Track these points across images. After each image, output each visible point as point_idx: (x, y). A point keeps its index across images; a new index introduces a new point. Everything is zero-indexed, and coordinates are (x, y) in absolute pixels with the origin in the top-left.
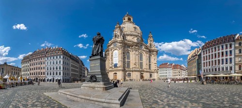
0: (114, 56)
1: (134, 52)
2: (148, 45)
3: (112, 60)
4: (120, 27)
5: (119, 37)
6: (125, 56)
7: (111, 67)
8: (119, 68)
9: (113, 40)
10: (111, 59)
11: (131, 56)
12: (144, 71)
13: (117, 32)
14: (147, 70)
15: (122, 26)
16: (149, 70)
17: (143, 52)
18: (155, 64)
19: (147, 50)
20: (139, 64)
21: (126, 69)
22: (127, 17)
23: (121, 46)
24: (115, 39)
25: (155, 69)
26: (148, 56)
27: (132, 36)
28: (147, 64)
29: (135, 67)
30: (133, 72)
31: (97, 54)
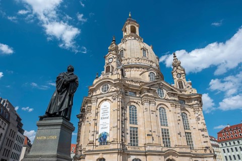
0: (101, 115)
1: (146, 105)
2: (176, 85)
3: (96, 124)
4: (116, 49)
5: (115, 72)
6: (126, 114)
7: (92, 143)
8: (112, 147)
9: (101, 77)
10: (93, 123)
11: (140, 115)
12: (174, 154)
13: (111, 60)
15: (121, 46)
16: (189, 151)
17: (166, 104)
18: (202, 130)
19: (173, 98)
20: (161, 134)
21: (129, 149)
22: (130, 25)
23: (117, 91)
24: (105, 76)
25: (205, 145)
26: (179, 111)
27: (140, 69)
28: (179, 134)
29: (151, 141)
30: (146, 155)
31: (57, 114)
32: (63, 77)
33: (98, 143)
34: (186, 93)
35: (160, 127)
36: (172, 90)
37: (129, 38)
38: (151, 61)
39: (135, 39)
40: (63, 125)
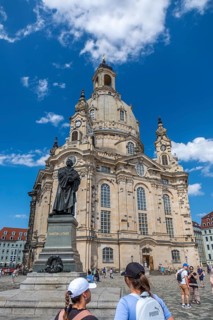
2: (158, 159)
4: (86, 109)
5: (84, 141)
6: (97, 195)
9: (66, 146)
11: (113, 196)
12: (152, 242)
13: (79, 123)
14: (163, 238)
15: (91, 102)
16: (168, 239)
17: (147, 184)
18: (185, 216)
19: (154, 177)
20: (137, 220)
21: (99, 236)
22: (103, 74)
23: (87, 166)
24: (72, 146)
25: (187, 232)
26: (161, 193)
27: (116, 137)
28: (159, 220)
29: (125, 228)
30: (119, 244)
34: (170, 171)
35: (138, 212)
36: (154, 166)
37: (102, 93)
38: (130, 127)
39: (110, 94)
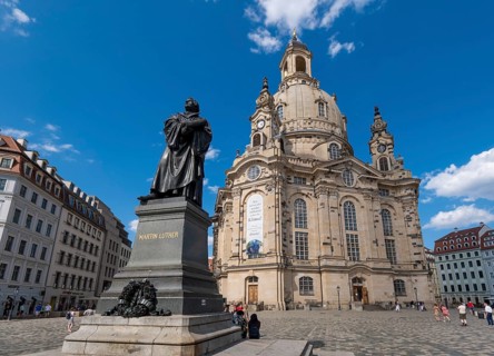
0: (248, 215)
1: (323, 197)
2: (375, 164)
3: (241, 229)
4: (270, 103)
5: (269, 145)
6: (288, 216)
7: (237, 256)
8: (267, 260)
9: (246, 154)
10: (236, 227)
11: (311, 214)
13: (262, 123)
15: (279, 97)
16: (388, 266)
17: (357, 196)
18: (414, 236)
19: (369, 186)
20: (345, 243)
21: (295, 264)
22: (294, 56)
23: (273, 177)
24: (253, 153)
25: (417, 258)
26: (378, 207)
27: (313, 139)
28: (376, 242)
29: (329, 253)
30: (320, 272)
31: (175, 192)
32: (178, 120)
33: (245, 256)
34: (392, 178)
35: (345, 232)
36: (369, 173)
37: (294, 82)
38: (333, 125)
39: (304, 82)
40: (188, 212)
